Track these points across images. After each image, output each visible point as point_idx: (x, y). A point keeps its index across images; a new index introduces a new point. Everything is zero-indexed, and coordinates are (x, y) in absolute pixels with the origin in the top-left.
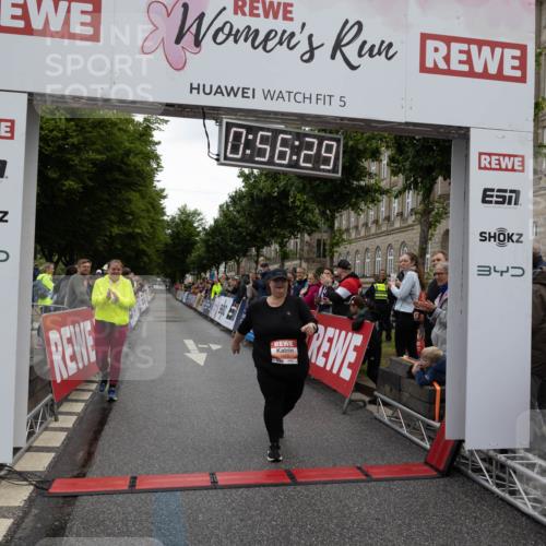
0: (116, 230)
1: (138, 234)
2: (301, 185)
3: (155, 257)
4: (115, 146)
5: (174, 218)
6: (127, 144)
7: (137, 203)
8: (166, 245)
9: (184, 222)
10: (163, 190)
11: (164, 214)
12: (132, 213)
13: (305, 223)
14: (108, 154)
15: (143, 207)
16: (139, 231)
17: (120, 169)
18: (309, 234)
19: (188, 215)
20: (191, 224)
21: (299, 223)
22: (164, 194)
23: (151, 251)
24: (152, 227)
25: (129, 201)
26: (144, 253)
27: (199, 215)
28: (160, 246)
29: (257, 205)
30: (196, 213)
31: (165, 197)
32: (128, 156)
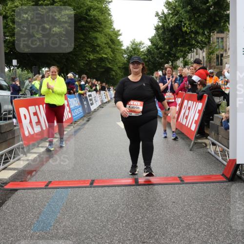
0: (92, 57)
1: (105, 58)
2: (188, 17)
3: (119, 71)
4: (82, 6)
5: (128, 48)
6: (89, 3)
7: (101, 39)
8: (124, 64)
9: (134, 49)
10: (119, 31)
11: (122, 45)
12: (98, 46)
13: (198, 42)
14: (78, 10)
15: (105, 42)
16: (106, 56)
17: (85, 19)
18: (201, 49)
19: (137, 45)
20: (139, 50)
21: (194, 42)
22: (120, 33)
23: (115, 68)
24: (113, 53)
25: (96, 38)
26: (111, 69)
27: (143, 44)
28: (120, 65)
29: (167, 33)
30: (141, 44)
31: (120, 35)
32: (90, 10)
